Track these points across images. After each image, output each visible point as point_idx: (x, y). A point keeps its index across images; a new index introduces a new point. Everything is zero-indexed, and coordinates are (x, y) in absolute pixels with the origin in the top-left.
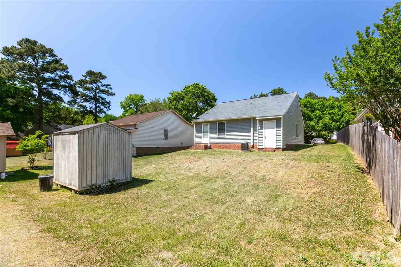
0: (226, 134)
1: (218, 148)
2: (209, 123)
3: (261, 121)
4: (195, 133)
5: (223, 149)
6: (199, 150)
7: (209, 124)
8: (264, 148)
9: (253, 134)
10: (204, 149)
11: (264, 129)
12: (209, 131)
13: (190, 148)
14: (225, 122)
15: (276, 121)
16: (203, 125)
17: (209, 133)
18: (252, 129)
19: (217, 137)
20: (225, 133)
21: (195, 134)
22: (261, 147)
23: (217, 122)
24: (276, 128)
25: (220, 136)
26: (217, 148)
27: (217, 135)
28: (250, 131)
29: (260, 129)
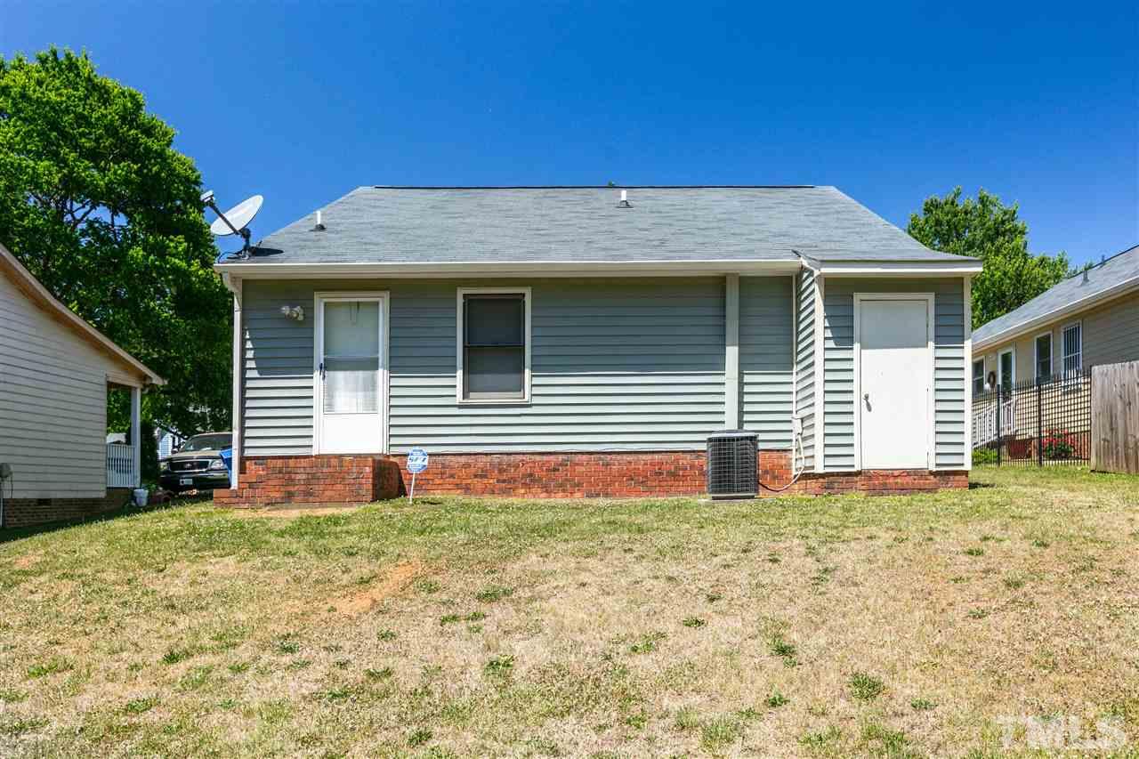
0: (537, 381)
1: (467, 489)
2: (386, 295)
3: (841, 293)
4: (243, 370)
5: (506, 492)
6: (323, 504)
7: (384, 301)
8: (859, 473)
9: (741, 384)
10: (373, 501)
11: (857, 346)
12: (383, 355)
13: (216, 492)
14: (528, 292)
15: (931, 297)
16: (326, 304)
17: (382, 374)
18: (732, 353)
19: (459, 399)
20: (527, 372)
21: (243, 380)
22: (839, 465)
23: (460, 293)
24: (931, 344)
25: (476, 398)
26: (458, 486)
27: (459, 391)
28: (718, 365)
29: (831, 344)
